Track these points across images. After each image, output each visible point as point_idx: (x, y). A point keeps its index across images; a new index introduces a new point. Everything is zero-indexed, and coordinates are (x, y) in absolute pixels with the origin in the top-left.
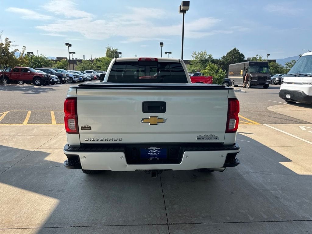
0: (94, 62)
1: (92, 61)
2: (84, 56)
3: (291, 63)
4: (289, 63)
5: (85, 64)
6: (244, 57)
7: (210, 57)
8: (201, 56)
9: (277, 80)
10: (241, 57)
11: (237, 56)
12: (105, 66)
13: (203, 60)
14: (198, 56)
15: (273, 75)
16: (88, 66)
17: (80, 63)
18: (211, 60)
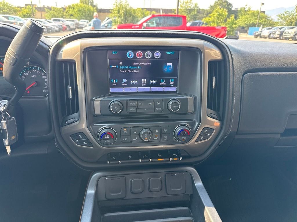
0: (67, 10)
1: (64, 9)
2: (56, 3)
3: (284, 15)
4: (282, 15)
5: (56, 11)
6: (232, 7)
7: (196, 6)
8: (186, 5)
9: (278, 34)
10: (229, 6)
11: (226, 5)
12: (78, 14)
13: (188, 10)
14: (183, 4)
15: (271, 28)
16: (59, 13)
17: (49, 10)
18: (198, 10)
